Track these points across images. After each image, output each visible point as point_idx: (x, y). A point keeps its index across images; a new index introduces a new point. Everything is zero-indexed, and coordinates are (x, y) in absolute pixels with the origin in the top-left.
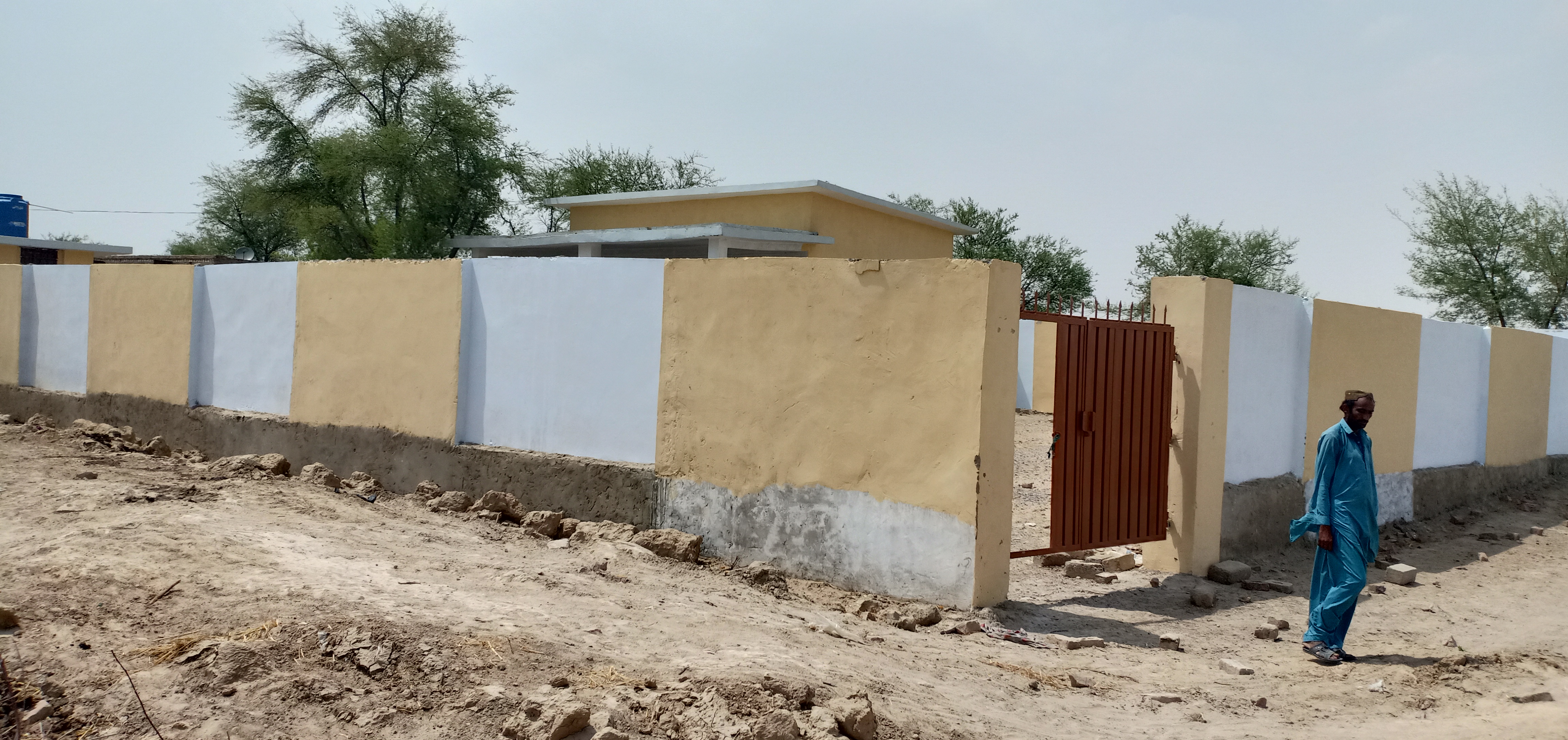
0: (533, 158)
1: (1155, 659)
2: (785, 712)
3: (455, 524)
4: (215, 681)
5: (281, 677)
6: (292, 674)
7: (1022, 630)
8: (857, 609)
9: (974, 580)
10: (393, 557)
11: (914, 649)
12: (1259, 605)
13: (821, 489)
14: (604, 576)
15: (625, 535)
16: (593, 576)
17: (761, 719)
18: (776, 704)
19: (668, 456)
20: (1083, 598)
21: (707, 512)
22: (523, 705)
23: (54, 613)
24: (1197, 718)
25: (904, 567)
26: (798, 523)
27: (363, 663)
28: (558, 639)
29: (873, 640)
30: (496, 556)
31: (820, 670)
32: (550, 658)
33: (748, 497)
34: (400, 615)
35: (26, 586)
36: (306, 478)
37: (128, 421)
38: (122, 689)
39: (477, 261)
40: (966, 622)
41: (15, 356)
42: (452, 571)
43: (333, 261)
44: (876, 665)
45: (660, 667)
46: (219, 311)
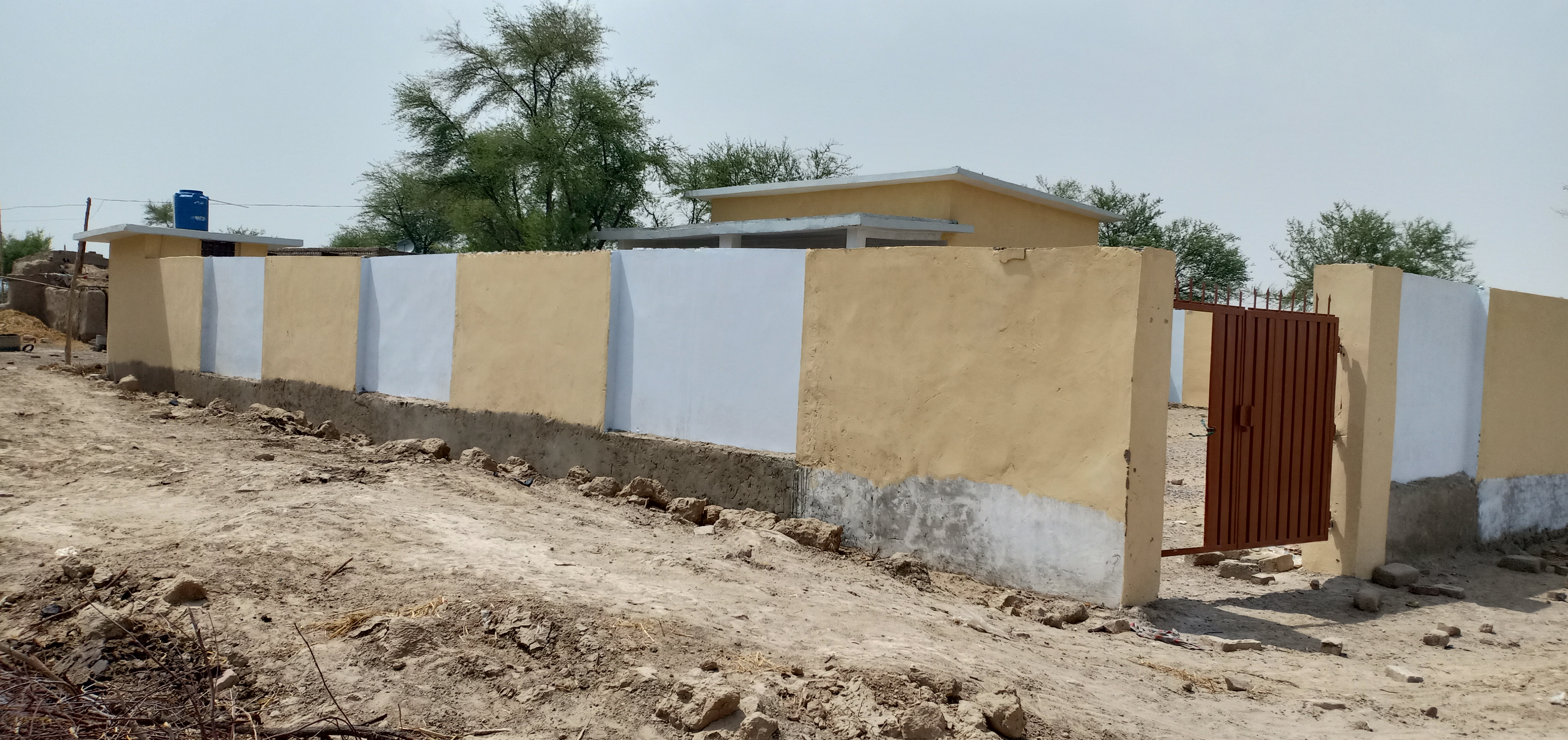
0: (676, 152)
1: (1315, 663)
2: (932, 704)
3: (606, 508)
4: (386, 655)
5: (447, 653)
6: (457, 650)
7: (1174, 630)
8: (1001, 604)
9: (1123, 578)
10: (549, 539)
11: (1062, 646)
12: (1428, 611)
13: (963, 481)
14: (749, 562)
15: (767, 523)
16: (739, 563)
17: (908, 711)
18: (923, 696)
19: (809, 446)
20: (1238, 599)
21: (848, 502)
22: (676, 687)
23: (238, 587)
24: (1363, 726)
25: (1049, 563)
26: (940, 516)
27: (524, 641)
28: (707, 623)
29: (1019, 635)
30: (645, 540)
31: (966, 664)
32: (700, 642)
33: (889, 488)
34: (557, 596)
35: (212, 561)
36: (466, 462)
37: (300, 406)
38: (301, 660)
39: (623, 252)
40: (1115, 621)
41: (197, 344)
42: (604, 554)
43: (490, 253)
44: (1023, 661)
45: (806, 655)
46: (383, 300)
